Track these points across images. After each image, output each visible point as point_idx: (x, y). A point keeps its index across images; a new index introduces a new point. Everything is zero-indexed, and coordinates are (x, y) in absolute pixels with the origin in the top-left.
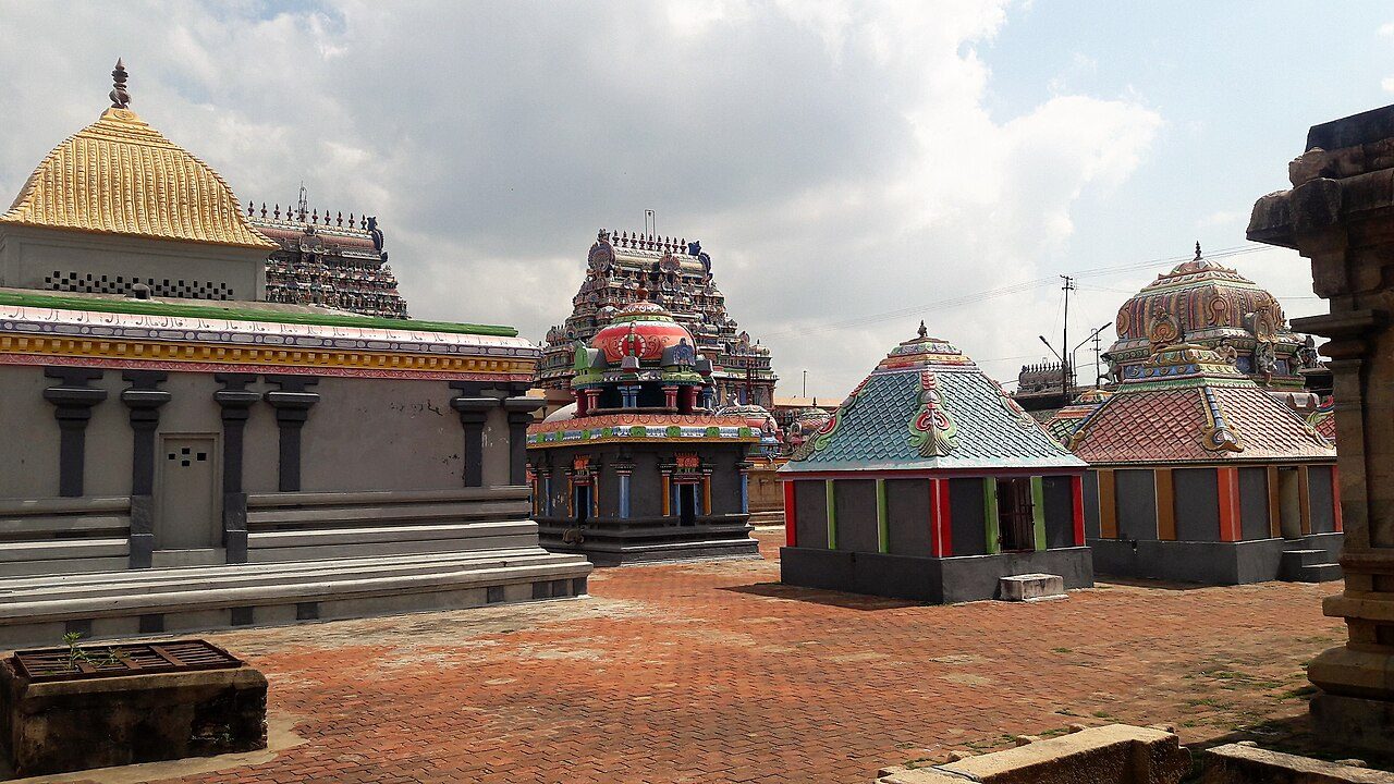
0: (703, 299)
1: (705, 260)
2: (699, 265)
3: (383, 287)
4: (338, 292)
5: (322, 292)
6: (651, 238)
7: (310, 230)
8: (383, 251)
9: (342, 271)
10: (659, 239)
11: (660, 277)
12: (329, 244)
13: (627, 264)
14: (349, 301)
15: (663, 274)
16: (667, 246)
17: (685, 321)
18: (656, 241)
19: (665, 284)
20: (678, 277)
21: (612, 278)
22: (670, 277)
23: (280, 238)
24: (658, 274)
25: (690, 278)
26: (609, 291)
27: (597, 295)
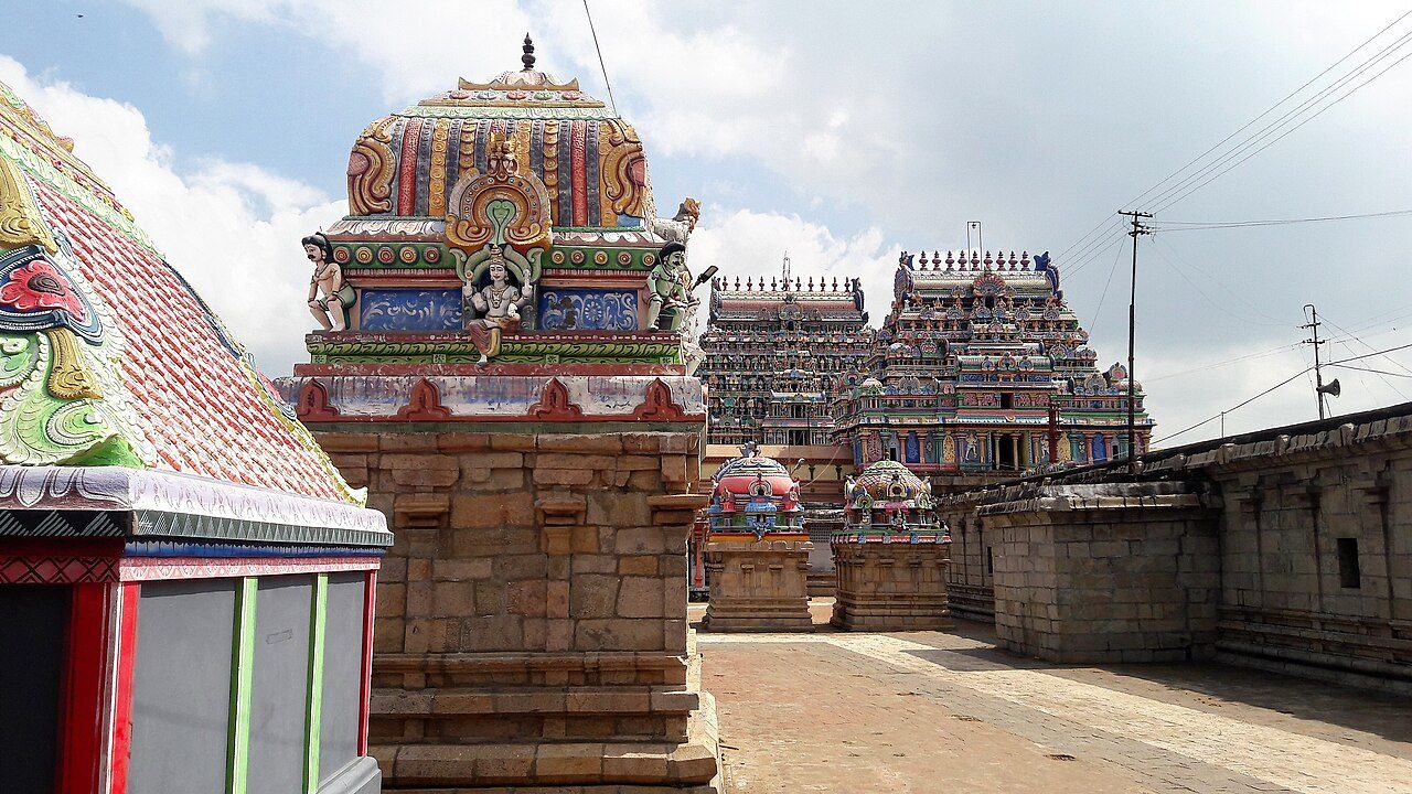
0: (1043, 325)
1: (1053, 276)
2: (1042, 281)
3: (862, 347)
4: (816, 357)
5: (798, 357)
6: (975, 255)
7: (789, 298)
8: (865, 310)
9: (821, 336)
10: (988, 255)
11: (976, 302)
12: (807, 310)
13: (929, 289)
14: (826, 365)
15: (979, 298)
16: (1001, 263)
17: (999, 354)
18: (984, 258)
19: (979, 310)
20: (1005, 300)
21: (907, 308)
22: (990, 302)
23: (761, 309)
24: (973, 299)
25: (1026, 300)
26: (901, 324)
27: (889, 331)
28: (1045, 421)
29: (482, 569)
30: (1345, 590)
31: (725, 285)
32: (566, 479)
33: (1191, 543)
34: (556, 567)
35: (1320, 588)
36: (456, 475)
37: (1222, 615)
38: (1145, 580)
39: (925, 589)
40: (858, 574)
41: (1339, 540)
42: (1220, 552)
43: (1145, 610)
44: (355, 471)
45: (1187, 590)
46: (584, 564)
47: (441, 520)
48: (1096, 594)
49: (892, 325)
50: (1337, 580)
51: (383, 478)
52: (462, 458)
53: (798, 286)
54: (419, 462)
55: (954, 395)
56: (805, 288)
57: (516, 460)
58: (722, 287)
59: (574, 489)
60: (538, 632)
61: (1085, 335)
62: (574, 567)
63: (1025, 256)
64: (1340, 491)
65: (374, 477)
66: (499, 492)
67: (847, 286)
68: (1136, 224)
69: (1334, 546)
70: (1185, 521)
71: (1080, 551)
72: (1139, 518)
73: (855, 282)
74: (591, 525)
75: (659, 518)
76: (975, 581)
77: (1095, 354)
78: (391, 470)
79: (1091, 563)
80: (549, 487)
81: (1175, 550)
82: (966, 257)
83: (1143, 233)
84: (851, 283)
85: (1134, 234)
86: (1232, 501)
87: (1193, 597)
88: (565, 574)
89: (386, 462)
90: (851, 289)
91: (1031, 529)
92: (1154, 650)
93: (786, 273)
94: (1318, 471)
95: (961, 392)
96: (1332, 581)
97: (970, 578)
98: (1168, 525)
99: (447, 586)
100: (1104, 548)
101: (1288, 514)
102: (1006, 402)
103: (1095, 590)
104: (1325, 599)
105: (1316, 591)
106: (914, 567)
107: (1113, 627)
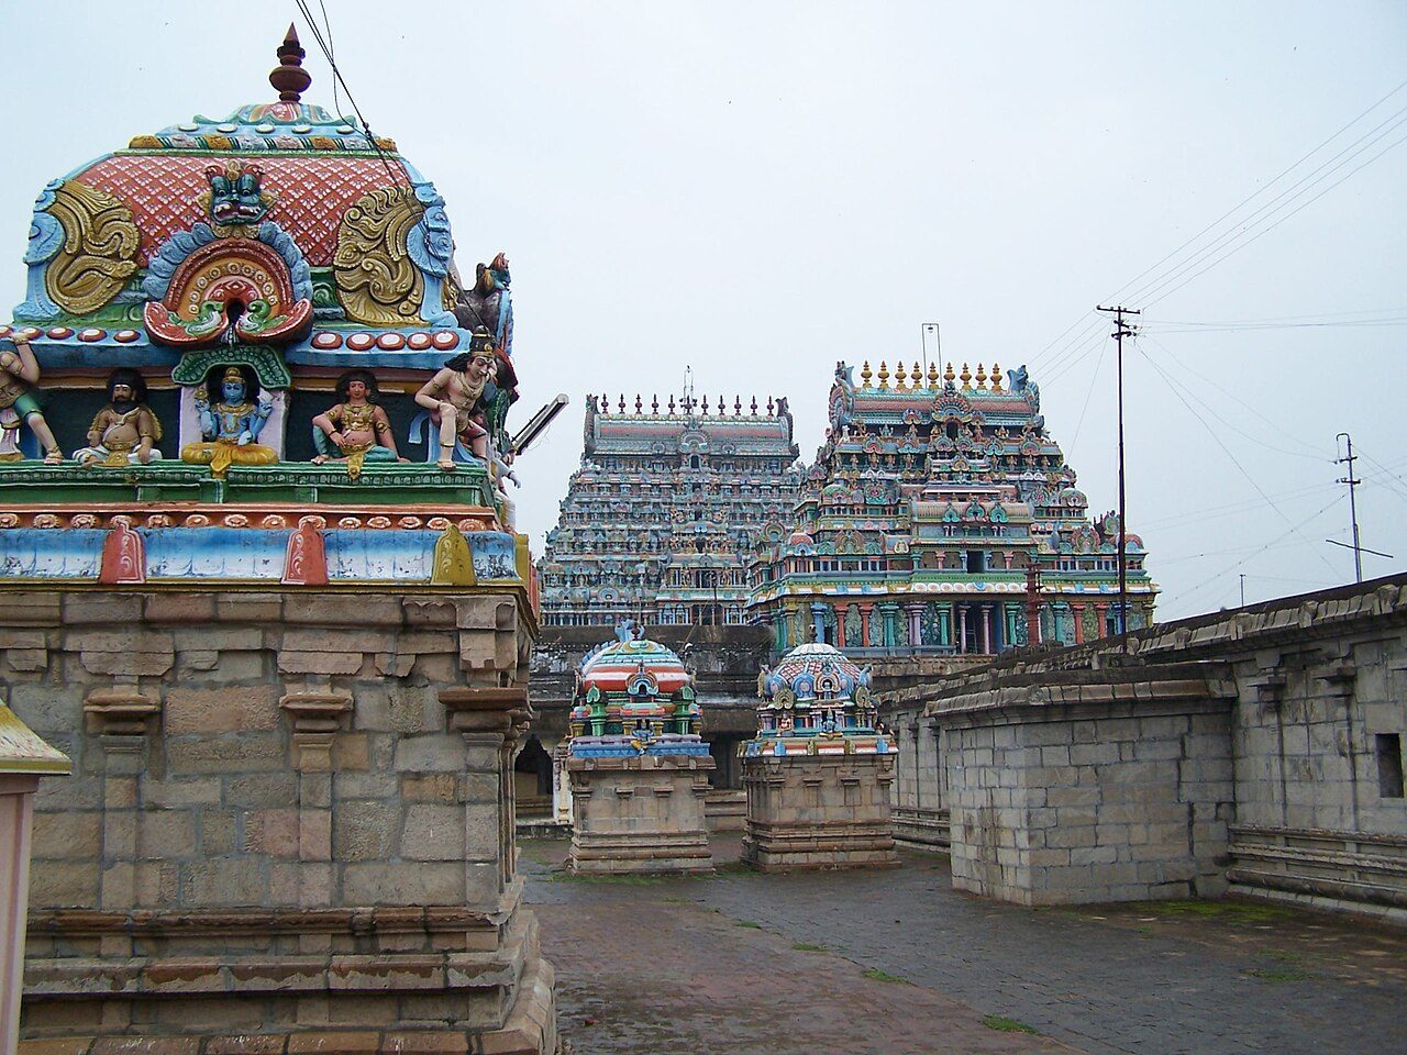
0: (1020, 461)
1: (1032, 396)
4: (730, 503)
5: (706, 505)
7: (693, 423)
8: (795, 441)
9: (735, 475)
11: (935, 430)
13: (876, 410)
14: (743, 515)
15: (939, 424)
16: (966, 378)
17: (964, 500)
18: (945, 372)
19: (940, 440)
20: (972, 428)
21: (846, 438)
22: (952, 429)
23: (654, 437)
24: (930, 426)
25: (998, 428)
26: (838, 458)
27: (823, 469)
28: (1022, 587)
29: (209, 792)
30: (1386, 801)
31: (605, 405)
32: (325, 665)
33: (1196, 745)
34: (312, 792)
35: (1355, 800)
36: (169, 659)
37: (1235, 836)
38: (1139, 794)
39: (863, 815)
40: (774, 797)
41: (1379, 736)
42: (1232, 757)
43: (1138, 834)
44: (30, 654)
45: (1191, 805)
46: (351, 786)
47: (150, 722)
48: (1076, 813)
49: (826, 461)
50: (1376, 787)
51: (70, 664)
52: (178, 636)
53: (705, 407)
54: (117, 641)
55: (909, 554)
56: (713, 411)
57: (252, 639)
58: (600, 409)
59: (336, 680)
60: (287, 880)
61: (1072, 475)
62: (337, 788)
63: (996, 370)
64: (1379, 674)
65: (56, 664)
66: (231, 684)
67: (770, 407)
68: (1120, 323)
69: (1372, 744)
70: (1189, 716)
71: (1056, 757)
72: (1131, 711)
73: (782, 403)
74: (361, 732)
75: (459, 719)
76: (929, 802)
77: (1084, 499)
78: (80, 652)
79: (1072, 772)
80: (301, 677)
81: (1176, 752)
82: (921, 371)
83: (1129, 334)
84: (776, 405)
85: (1119, 336)
86: (1248, 690)
87: (1199, 814)
88: (324, 801)
89: (72, 643)
90: (775, 411)
91: (996, 729)
92: (1151, 885)
93: (688, 390)
94: (1352, 646)
95: (917, 550)
96: (1369, 789)
97: (923, 798)
98: (1166, 722)
99: (161, 815)
100: (1089, 753)
101: (1316, 703)
102: (975, 564)
103: (1076, 807)
104: (1362, 813)
105: (1349, 803)
106: (849, 785)
107: (1097, 855)
